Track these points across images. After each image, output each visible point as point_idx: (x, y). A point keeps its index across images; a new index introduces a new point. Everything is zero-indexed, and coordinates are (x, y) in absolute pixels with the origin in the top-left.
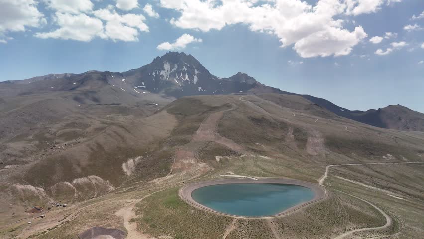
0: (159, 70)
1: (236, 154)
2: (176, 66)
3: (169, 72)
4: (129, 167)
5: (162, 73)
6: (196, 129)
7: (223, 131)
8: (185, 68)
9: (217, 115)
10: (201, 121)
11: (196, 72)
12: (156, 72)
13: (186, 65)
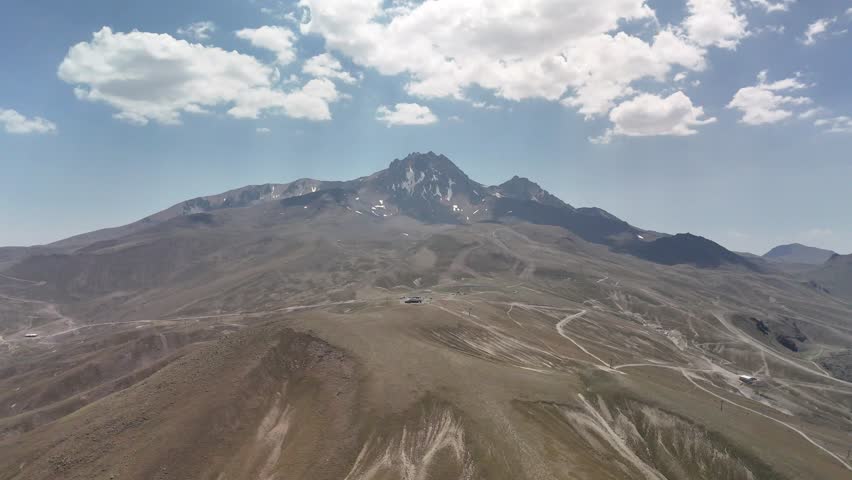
0: (401, 183)
1: (473, 277)
2: (423, 175)
3: (414, 184)
4: (416, 282)
5: (405, 185)
6: (451, 263)
7: (468, 264)
8: (435, 178)
9: (465, 253)
10: (453, 257)
11: (451, 183)
12: (396, 185)
13: (436, 173)
